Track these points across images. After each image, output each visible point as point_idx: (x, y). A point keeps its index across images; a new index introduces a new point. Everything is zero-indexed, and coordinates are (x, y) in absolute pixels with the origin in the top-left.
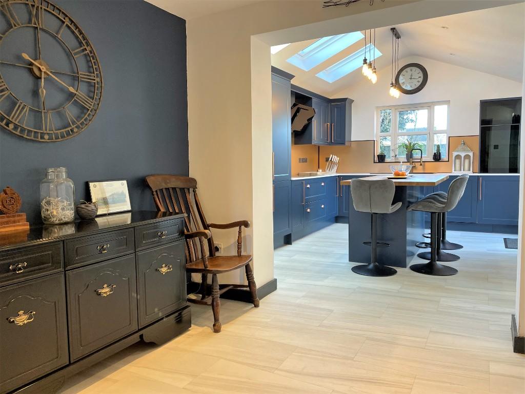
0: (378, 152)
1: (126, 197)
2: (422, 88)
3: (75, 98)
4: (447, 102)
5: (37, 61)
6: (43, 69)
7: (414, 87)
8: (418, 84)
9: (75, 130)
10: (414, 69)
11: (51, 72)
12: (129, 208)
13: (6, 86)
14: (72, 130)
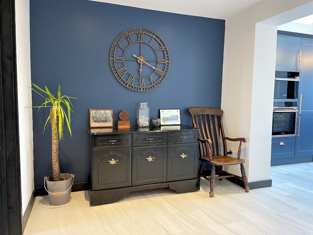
1: (178, 118)
3: (155, 71)
5: (140, 57)
6: (142, 60)
9: (155, 86)
11: (145, 61)
12: (180, 124)
13: (126, 69)
14: (153, 86)
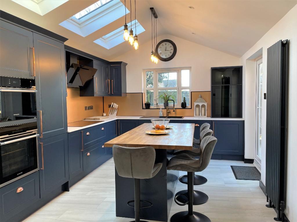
0: (145, 101)
2: (173, 57)
4: (189, 68)
7: (168, 57)
8: (171, 55)
10: (168, 43)
